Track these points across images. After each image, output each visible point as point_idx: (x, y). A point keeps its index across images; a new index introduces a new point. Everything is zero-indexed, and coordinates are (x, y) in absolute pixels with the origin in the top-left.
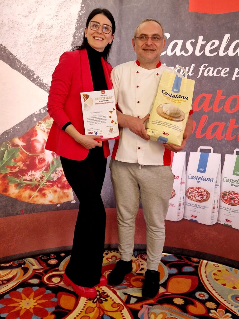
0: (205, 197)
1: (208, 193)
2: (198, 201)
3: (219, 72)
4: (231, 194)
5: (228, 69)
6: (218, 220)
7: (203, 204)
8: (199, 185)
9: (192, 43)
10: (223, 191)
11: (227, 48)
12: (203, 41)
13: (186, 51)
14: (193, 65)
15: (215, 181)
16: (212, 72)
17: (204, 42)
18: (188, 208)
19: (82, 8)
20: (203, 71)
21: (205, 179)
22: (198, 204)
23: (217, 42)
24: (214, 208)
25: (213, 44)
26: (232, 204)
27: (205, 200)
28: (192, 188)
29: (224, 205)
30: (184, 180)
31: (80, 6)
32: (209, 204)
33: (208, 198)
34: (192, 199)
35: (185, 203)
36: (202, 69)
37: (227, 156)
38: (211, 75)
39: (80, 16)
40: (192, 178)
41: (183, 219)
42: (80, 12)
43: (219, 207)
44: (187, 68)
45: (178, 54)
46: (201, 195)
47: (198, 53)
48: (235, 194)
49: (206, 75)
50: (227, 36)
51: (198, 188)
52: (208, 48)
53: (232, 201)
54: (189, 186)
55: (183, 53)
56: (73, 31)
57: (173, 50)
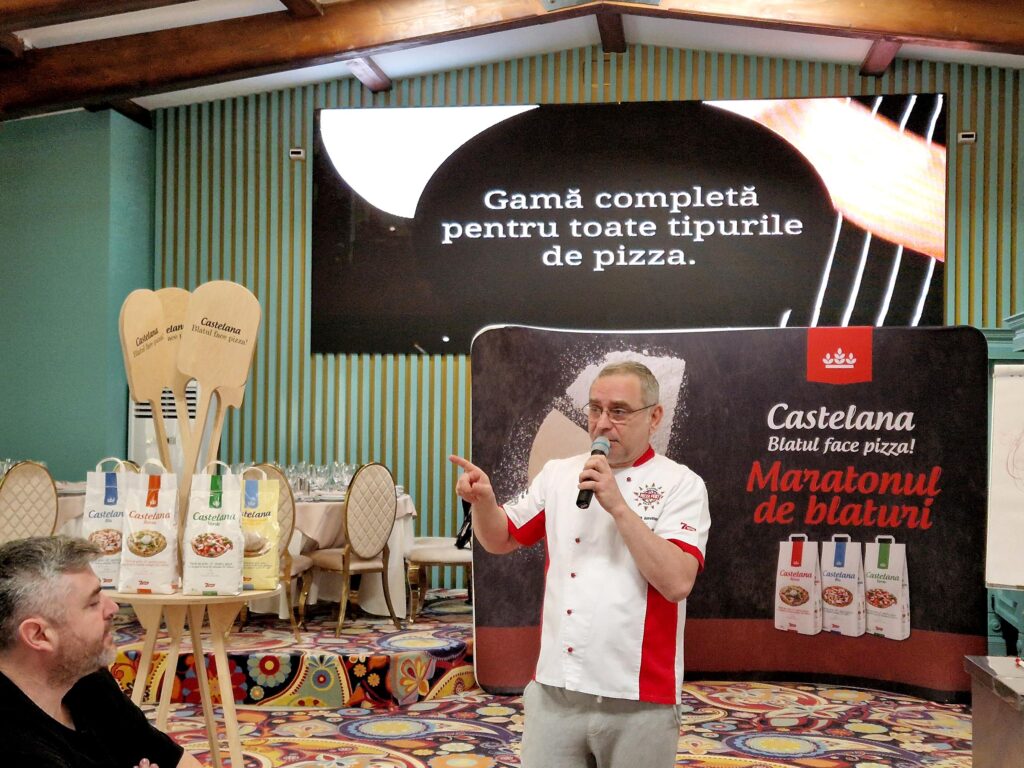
0: (847, 599)
1: (850, 594)
2: (838, 605)
3: (847, 447)
4: (877, 592)
5: (858, 444)
6: (867, 629)
7: (845, 608)
8: (837, 584)
9: (814, 415)
10: (869, 589)
12: (826, 412)
13: (808, 423)
14: (817, 439)
15: (856, 577)
16: (839, 447)
17: (828, 414)
18: (827, 615)
19: (684, 380)
20: (830, 445)
21: (845, 576)
22: (839, 608)
23: (842, 414)
24: (859, 613)
25: (838, 416)
26: (880, 607)
27: (847, 604)
28: (830, 588)
29: (871, 607)
30: (819, 579)
31: (681, 378)
32: (853, 607)
33: (851, 600)
34: (831, 603)
35: (823, 609)
36: (827, 443)
37: (868, 545)
38: (839, 450)
39: (682, 389)
40: (829, 575)
41: (822, 631)
42: (682, 384)
43: (866, 611)
44: (811, 442)
45: (799, 427)
46: (842, 596)
47: (822, 426)
48: (883, 593)
49: (833, 450)
50: (852, 408)
51: (837, 588)
52: (833, 420)
53: (881, 602)
54: (826, 585)
55: (804, 425)
56: (674, 405)
57: (792, 422)
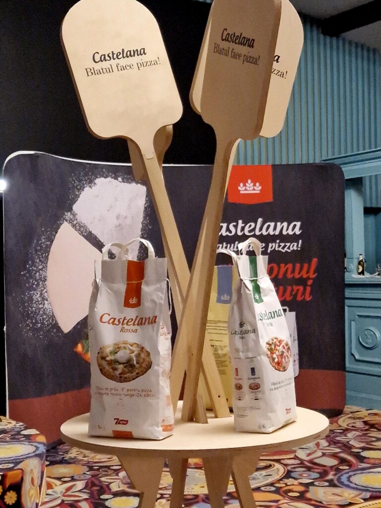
5: (264, 244)
11: (261, 229)
12: (243, 223)
13: (230, 232)
14: (237, 242)
17: (243, 225)
23: (253, 225)
25: (250, 226)
31: (145, 199)
42: (145, 204)
45: (224, 234)
47: (239, 233)
50: (260, 220)
52: (247, 229)
